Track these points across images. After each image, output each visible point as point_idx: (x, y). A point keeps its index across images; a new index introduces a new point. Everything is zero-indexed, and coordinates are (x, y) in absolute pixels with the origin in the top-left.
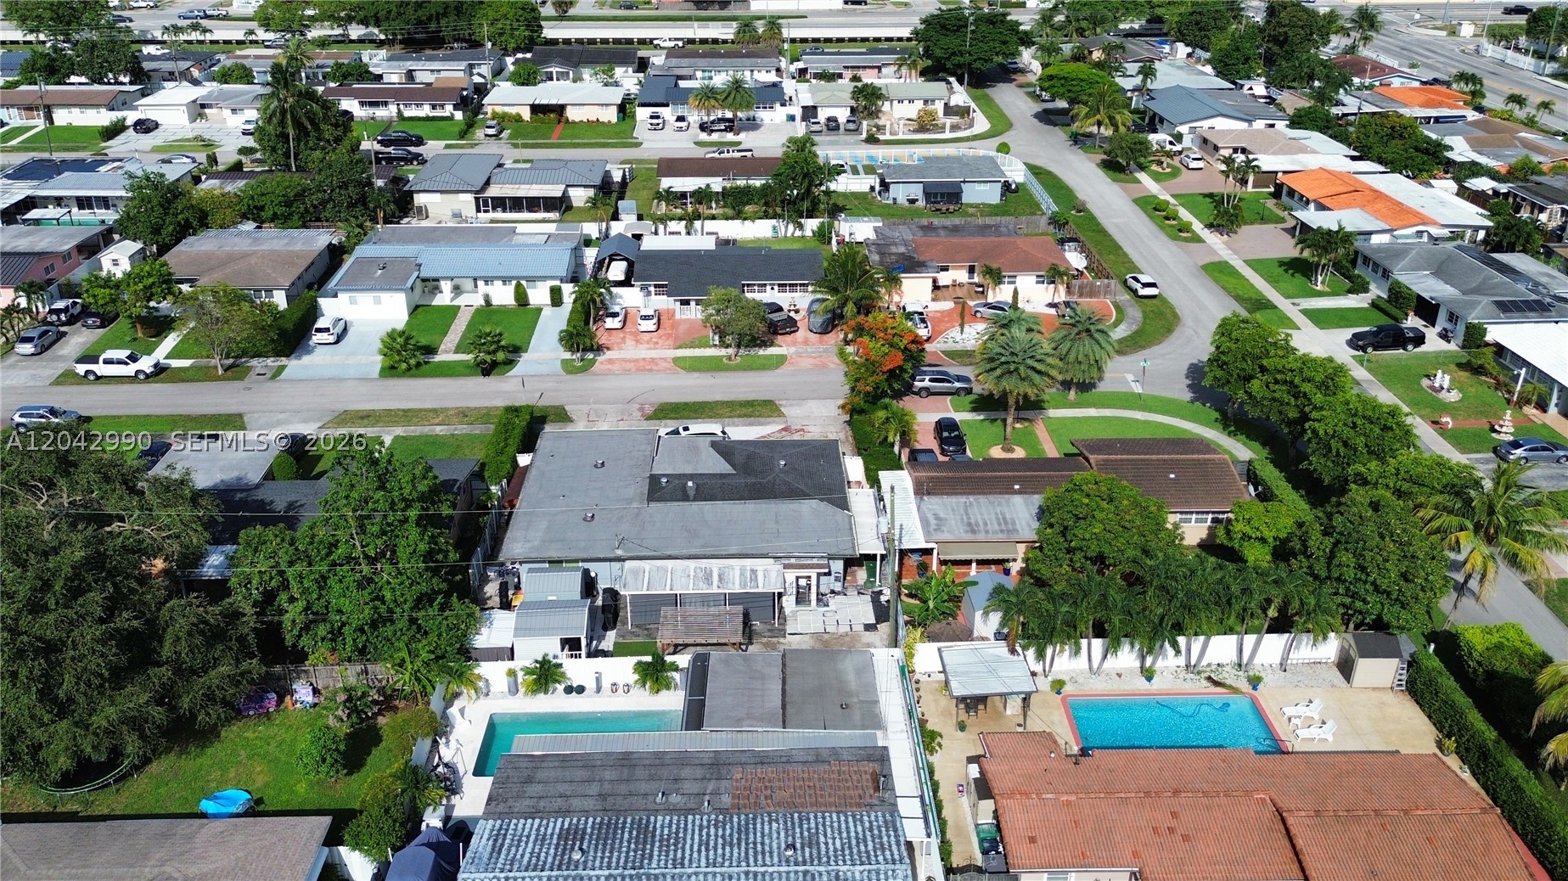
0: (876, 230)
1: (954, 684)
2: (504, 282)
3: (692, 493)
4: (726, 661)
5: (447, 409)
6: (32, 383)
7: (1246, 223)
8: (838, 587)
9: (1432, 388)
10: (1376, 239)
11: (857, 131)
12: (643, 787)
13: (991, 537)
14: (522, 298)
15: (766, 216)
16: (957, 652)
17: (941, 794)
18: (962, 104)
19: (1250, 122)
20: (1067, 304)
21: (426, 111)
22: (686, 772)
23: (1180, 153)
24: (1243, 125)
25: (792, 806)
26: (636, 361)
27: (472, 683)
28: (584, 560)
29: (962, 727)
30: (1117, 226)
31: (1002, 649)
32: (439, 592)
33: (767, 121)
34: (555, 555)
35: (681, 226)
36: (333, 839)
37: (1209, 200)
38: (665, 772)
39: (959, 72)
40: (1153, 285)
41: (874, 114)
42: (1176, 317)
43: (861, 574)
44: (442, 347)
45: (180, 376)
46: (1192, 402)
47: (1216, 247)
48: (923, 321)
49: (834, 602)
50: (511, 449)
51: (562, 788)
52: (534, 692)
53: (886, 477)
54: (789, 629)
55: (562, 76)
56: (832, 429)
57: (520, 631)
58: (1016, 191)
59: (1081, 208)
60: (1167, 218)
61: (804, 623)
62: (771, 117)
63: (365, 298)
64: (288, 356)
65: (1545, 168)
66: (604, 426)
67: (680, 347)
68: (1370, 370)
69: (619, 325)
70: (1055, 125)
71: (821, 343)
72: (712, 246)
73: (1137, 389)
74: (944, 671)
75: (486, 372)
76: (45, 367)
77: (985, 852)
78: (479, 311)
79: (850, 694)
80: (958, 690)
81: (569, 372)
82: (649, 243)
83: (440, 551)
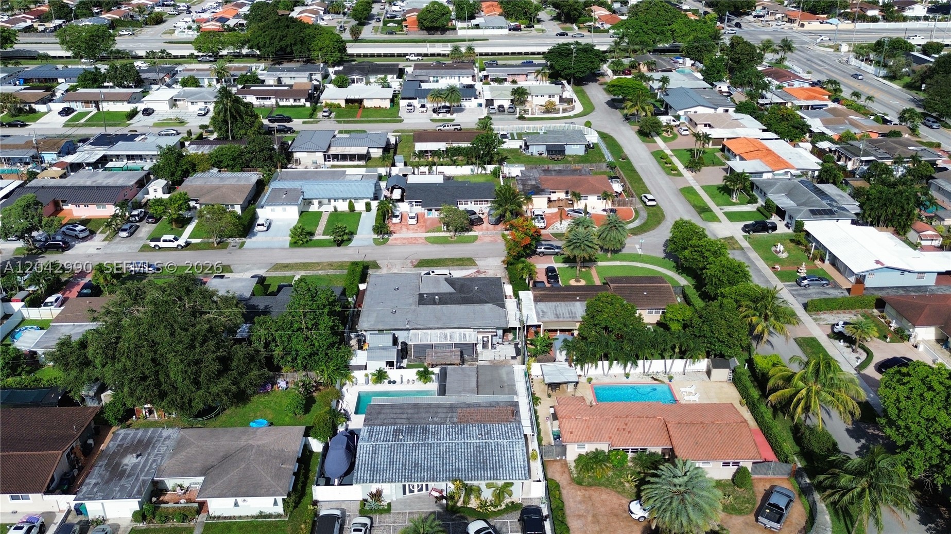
0: (521, 171)
1: (546, 379)
2: (343, 200)
3: (437, 301)
4: (454, 370)
5: (323, 263)
6: (129, 251)
7: (705, 166)
8: (500, 341)
9: (776, 251)
10: (765, 176)
11: (514, 112)
12: (424, 415)
13: (565, 320)
14: (352, 207)
15: (468, 164)
16: (548, 366)
17: (540, 420)
18: (569, 97)
19: (715, 109)
20: (611, 210)
21: (291, 102)
22: (439, 410)
23: (679, 126)
24: (712, 111)
25: (481, 422)
26: (408, 239)
27: (350, 379)
28: (393, 330)
29: (549, 396)
30: (641, 167)
31: (566, 365)
32: (336, 343)
33: (467, 107)
34: (381, 328)
35: (426, 169)
36: (307, 434)
37: (689, 153)
38: (431, 410)
39: (568, 78)
40: (653, 200)
41: (523, 102)
42: (663, 216)
43: (510, 336)
44: (317, 232)
45: (196, 247)
46: (664, 258)
47: (688, 179)
48: (542, 219)
49: (499, 347)
50: (356, 282)
51: (392, 416)
52: (376, 383)
53: (522, 294)
54: (480, 358)
55: (360, 80)
56: (499, 271)
57: (369, 358)
58: (593, 148)
59: (625, 158)
60: (666, 163)
61: (485, 356)
62: (470, 104)
63: (279, 209)
64: (245, 237)
65: (857, 136)
66: (395, 271)
67: (428, 232)
68: (749, 243)
69: (399, 221)
70: (617, 109)
71: (494, 229)
72: (442, 181)
73: (640, 252)
74: (543, 375)
75: (339, 245)
76: (134, 243)
77: (555, 439)
78: (331, 214)
79: (504, 382)
80: (548, 381)
81: (377, 245)
82: (412, 179)
83: (336, 326)
